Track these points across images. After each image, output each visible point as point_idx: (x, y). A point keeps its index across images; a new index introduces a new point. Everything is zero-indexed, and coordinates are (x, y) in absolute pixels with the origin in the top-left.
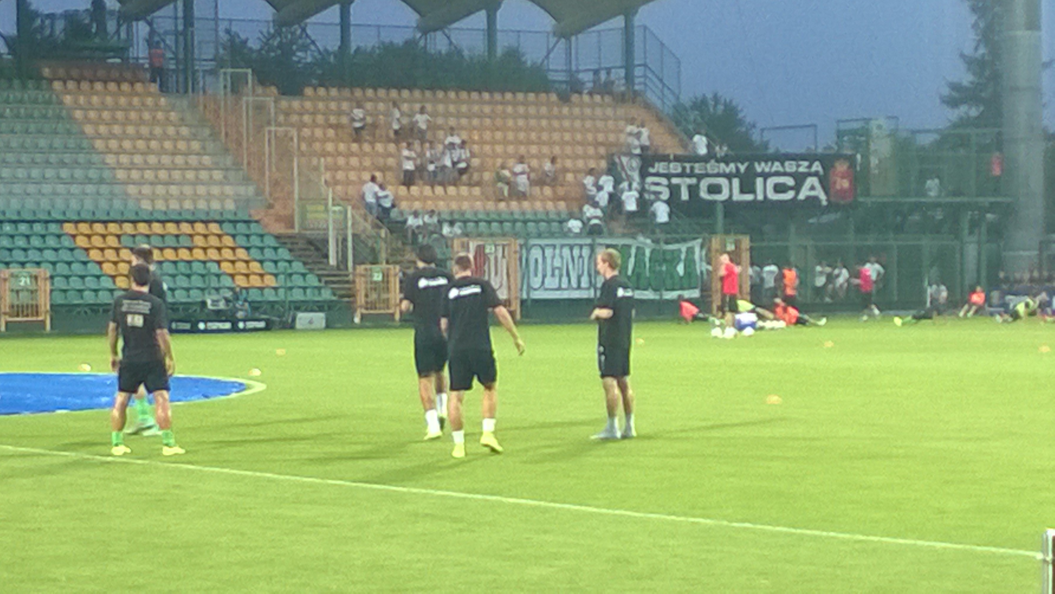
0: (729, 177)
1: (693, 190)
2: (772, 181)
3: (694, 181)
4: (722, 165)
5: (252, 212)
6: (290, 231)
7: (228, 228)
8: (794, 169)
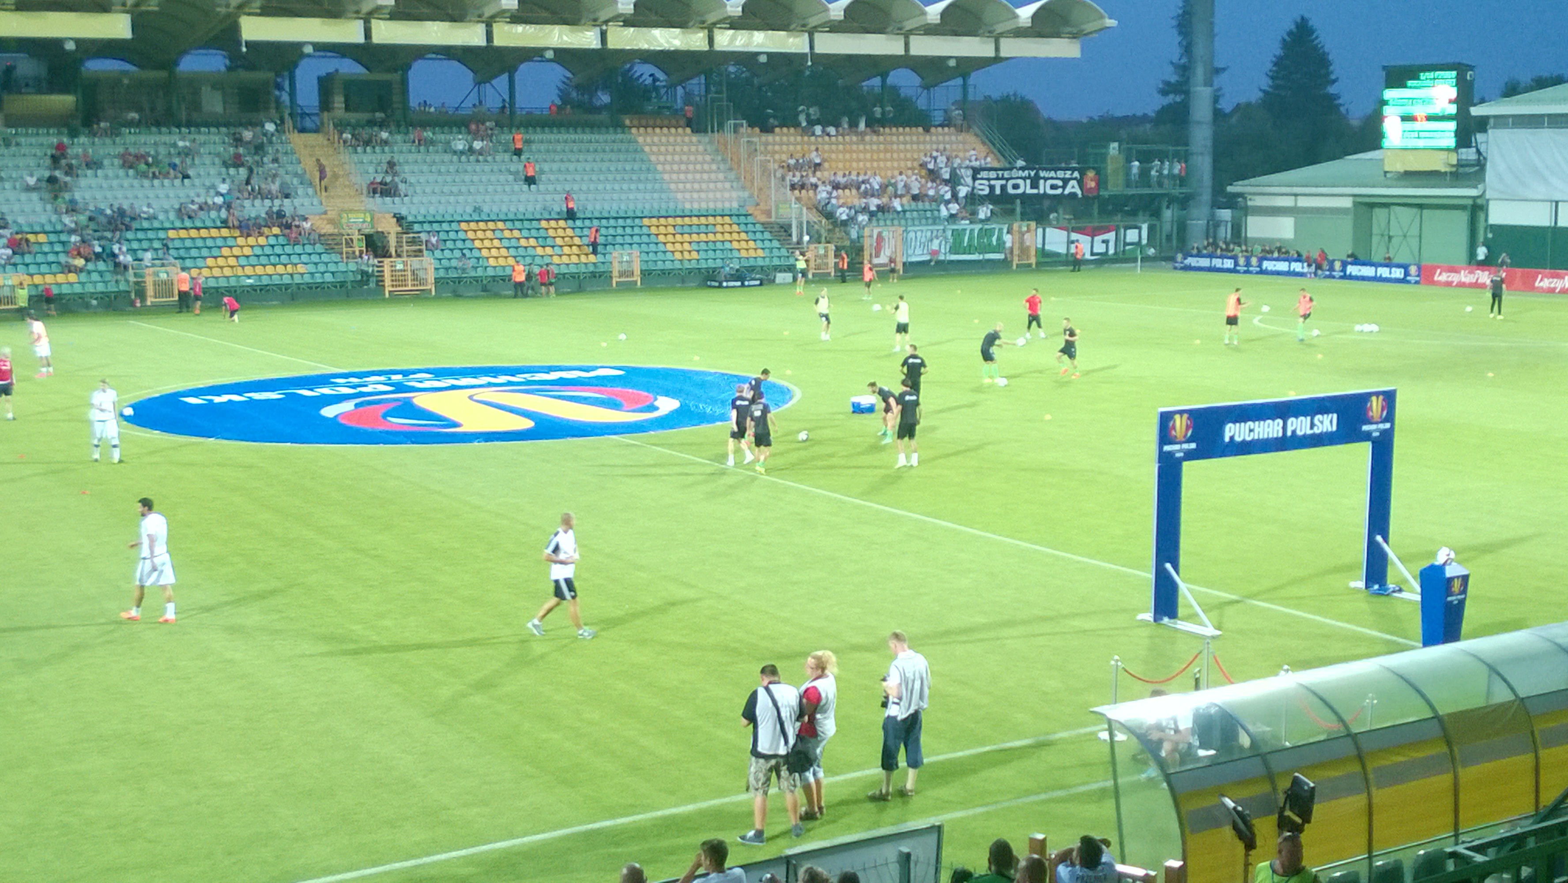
0: (1024, 179)
1: (1003, 188)
2: (1049, 182)
3: (1004, 182)
4: (1020, 172)
5: (747, 208)
6: (768, 220)
7: (735, 218)
8: (1062, 176)
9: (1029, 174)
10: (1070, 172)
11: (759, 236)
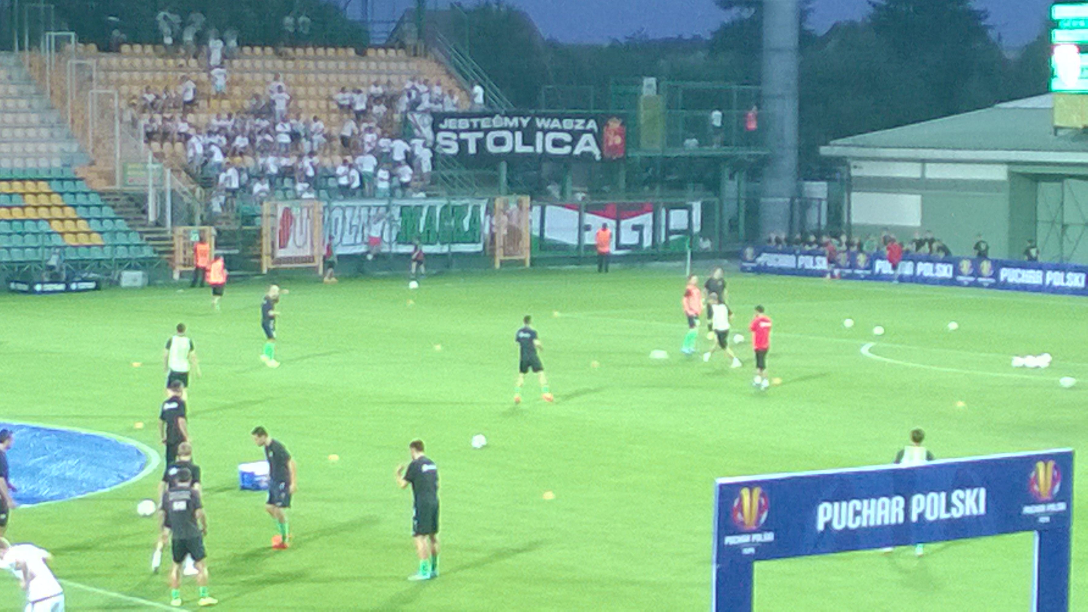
0: (513, 130)
2: (551, 136)
3: (480, 135)
4: (507, 119)
5: (76, 168)
6: (110, 187)
7: (56, 186)
8: (570, 127)
9: (520, 123)
10: (582, 121)
11: (94, 212)
